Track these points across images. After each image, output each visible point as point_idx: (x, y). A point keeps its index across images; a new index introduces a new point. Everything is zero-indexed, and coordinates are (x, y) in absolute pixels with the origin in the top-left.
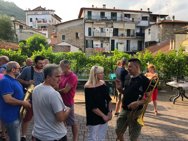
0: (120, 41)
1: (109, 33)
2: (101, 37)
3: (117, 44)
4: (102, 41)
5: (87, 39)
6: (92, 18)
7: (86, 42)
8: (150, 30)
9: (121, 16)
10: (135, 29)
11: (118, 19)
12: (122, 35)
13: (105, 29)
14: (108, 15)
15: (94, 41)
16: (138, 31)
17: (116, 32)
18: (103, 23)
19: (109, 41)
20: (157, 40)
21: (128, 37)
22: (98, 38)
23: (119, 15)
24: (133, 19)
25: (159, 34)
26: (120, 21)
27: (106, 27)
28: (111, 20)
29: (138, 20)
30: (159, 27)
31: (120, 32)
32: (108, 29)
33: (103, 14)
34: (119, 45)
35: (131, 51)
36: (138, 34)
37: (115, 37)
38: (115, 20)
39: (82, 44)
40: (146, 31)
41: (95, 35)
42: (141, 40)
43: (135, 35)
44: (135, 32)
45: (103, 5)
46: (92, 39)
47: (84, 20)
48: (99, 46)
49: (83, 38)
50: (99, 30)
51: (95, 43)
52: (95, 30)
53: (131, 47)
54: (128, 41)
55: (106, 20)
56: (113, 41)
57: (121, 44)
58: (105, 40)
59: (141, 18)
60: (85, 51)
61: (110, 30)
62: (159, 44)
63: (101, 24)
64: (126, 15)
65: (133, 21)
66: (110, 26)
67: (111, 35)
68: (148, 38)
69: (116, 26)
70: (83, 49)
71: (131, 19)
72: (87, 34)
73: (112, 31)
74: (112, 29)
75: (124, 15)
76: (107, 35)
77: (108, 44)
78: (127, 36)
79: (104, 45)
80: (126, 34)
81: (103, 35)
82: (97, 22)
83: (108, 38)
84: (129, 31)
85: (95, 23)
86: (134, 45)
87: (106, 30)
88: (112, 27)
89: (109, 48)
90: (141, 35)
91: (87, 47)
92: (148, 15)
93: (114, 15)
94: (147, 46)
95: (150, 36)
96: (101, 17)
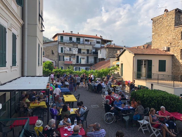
0: (83, 57)
1: (75, 51)
3: (80, 59)
4: (70, 57)
5: (60, 55)
6: (64, 41)
7: (59, 57)
8: (101, 51)
9: (83, 41)
10: (92, 49)
11: (81, 43)
12: (84, 53)
14: (74, 39)
15: (65, 56)
16: (94, 51)
17: (80, 51)
18: (71, 45)
20: (105, 58)
22: (67, 54)
23: (81, 39)
24: (91, 43)
25: (106, 54)
27: (73, 47)
28: (77, 43)
29: (94, 44)
30: (106, 50)
31: (82, 51)
32: (75, 49)
33: (71, 39)
34: (82, 60)
35: (90, 63)
36: (94, 53)
37: (79, 54)
38: (79, 43)
39: (56, 59)
40: (99, 52)
41: (66, 52)
42: (96, 56)
43: (92, 53)
44: (92, 51)
45: (71, 32)
46: (64, 55)
47: (58, 42)
48: (69, 60)
49: (57, 54)
50: (69, 49)
51: (65, 58)
52: (66, 49)
53: (89, 61)
54: (87, 57)
55: (73, 43)
56: (78, 57)
57: (83, 59)
58: (72, 56)
59: (96, 42)
60: (58, 63)
62: (106, 60)
64: (86, 40)
65: (91, 44)
66: (76, 46)
67: (77, 53)
68: (100, 56)
69: (80, 47)
70: (57, 62)
71: (89, 43)
72: (60, 52)
73: (77, 50)
74: (77, 49)
75: (85, 40)
76: (74, 53)
77: (75, 59)
78: (87, 54)
79: (72, 59)
80: (86, 53)
81: (71, 53)
82: (67, 44)
83: (75, 55)
84: (88, 50)
85: (66, 45)
86: (91, 60)
89: (75, 61)
90: (96, 53)
91: (60, 61)
92: (100, 41)
93: (78, 39)
94: (99, 61)
95: (101, 55)
96: (70, 41)
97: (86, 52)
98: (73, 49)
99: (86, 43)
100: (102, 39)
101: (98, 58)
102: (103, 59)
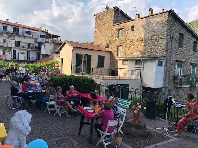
0: (22, 51)
1: (11, 44)
2: (3, 47)
3: (19, 53)
4: (4, 50)
8: (45, 46)
9: (23, 32)
10: (34, 43)
11: (20, 34)
12: (23, 47)
13: (7, 40)
14: (10, 29)
16: (37, 45)
17: (17, 44)
18: (6, 35)
19: (11, 50)
21: (28, 49)
23: (20, 30)
24: (33, 35)
25: (51, 50)
26: (21, 36)
27: (9, 39)
28: (14, 34)
29: (37, 37)
30: (51, 45)
31: (21, 44)
32: (11, 40)
33: (5, 28)
34: (20, 55)
35: (31, 60)
36: (36, 48)
37: (16, 47)
38: (17, 35)
40: (43, 47)
42: (39, 52)
43: (34, 48)
44: (34, 46)
45: (6, 19)
48: (1, 54)
50: (2, 40)
53: (31, 56)
54: (28, 52)
55: (9, 33)
56: (15, 51)
57: (22, 54)
58: (7, 49)
59: (40, 36)
61: (12, 42)
62: (51, 57)
63: (4, 35)
64: (27, 32)
65: (33, 37)
66: (12, 38)
67: (13, 46)
68: (44, 52)
69: (18, 39)
71: (31, 36)
73: (14, 43)
74: (14, 41)
75: (25, 32)
76: (9, 46)
77: (10, 53)
79: (6, 53)
81: (5, 45)
83: (10, 48)
84: (29, 44)
86: (33, 56)
87: (8, 42)
88: (14, 39)
89: (11, 56)
90: (39, 48)
92: (45, 34)
93: (16, 29)
94: (43, 57)
95: (45, 50)
96: (4, 30)
97: (26, 46)
98: (9, 40)
99: (27, 35)
100: (47, 33)
101: (42, 54)
102: (47, 56)
